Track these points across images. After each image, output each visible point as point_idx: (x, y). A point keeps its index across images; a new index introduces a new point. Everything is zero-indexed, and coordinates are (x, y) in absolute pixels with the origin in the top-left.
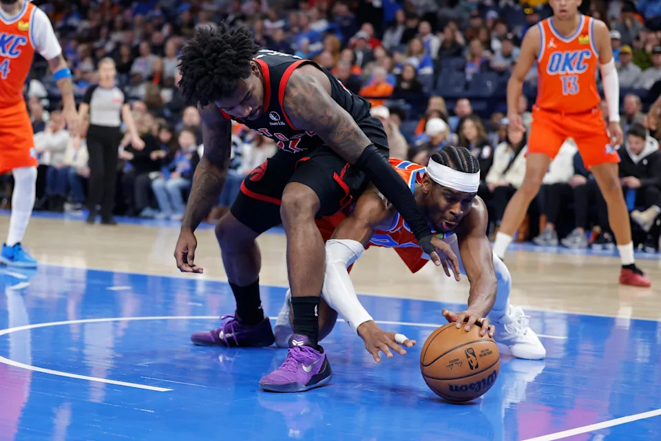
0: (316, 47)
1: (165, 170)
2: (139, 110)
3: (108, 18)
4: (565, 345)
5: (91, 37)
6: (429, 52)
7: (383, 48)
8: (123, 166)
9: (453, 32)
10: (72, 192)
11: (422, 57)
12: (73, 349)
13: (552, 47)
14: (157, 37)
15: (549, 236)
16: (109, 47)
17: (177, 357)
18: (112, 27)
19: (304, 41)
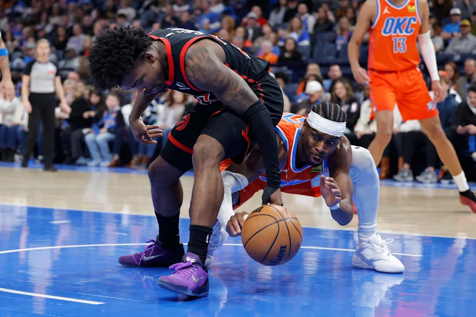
0: (216, 25)
1: (95, 126)
2: (73, 79)
3: (47, 6)
4: (420, 262)
5: (34, 20)
6: (307, 28)
7: (270, 26)
8: (61, 125)
9: (326, 12)
10: (20, 146)
11: (301, 32)
12: (21, 271)
13: (386, 13)
14: (87, 20)
15: (406, 174)
16: (48, 29)
17: (107, 277)
18: (50, 13)
19: (206, 21)
